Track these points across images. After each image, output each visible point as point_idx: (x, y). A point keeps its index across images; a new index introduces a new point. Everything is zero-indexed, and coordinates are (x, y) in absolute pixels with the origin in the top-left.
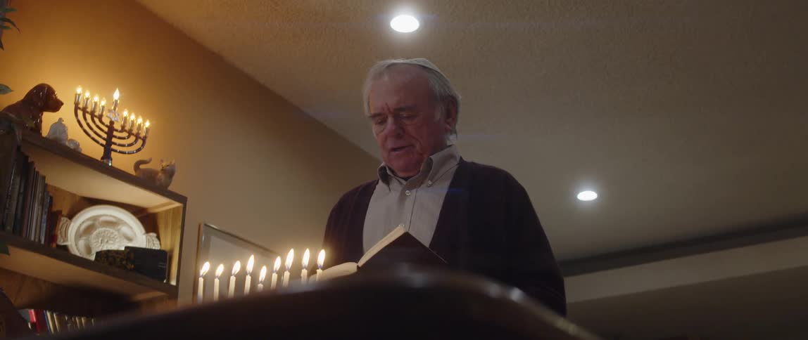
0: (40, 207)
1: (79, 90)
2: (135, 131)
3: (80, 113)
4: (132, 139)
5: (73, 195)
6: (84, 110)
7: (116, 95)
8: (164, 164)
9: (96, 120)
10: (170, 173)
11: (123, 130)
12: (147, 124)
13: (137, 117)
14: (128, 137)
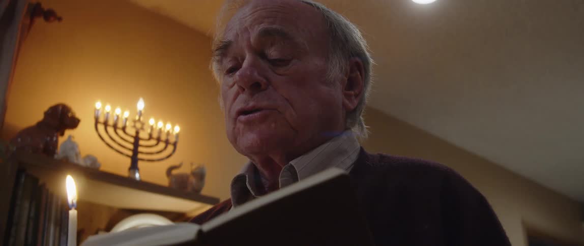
0: (58, 229)
1: (98, 105)
2: (163, 138)
3: (101, 128)
4: (162, 145)
5: (110, 208)
6: (106, 124)
7: (141, 105)
8: (194, 167)
9: (120, 132)
10: (200, 175)
11: (151, 137)
12: (177, 129)
13: (165, 124)
14: (157, 144)
